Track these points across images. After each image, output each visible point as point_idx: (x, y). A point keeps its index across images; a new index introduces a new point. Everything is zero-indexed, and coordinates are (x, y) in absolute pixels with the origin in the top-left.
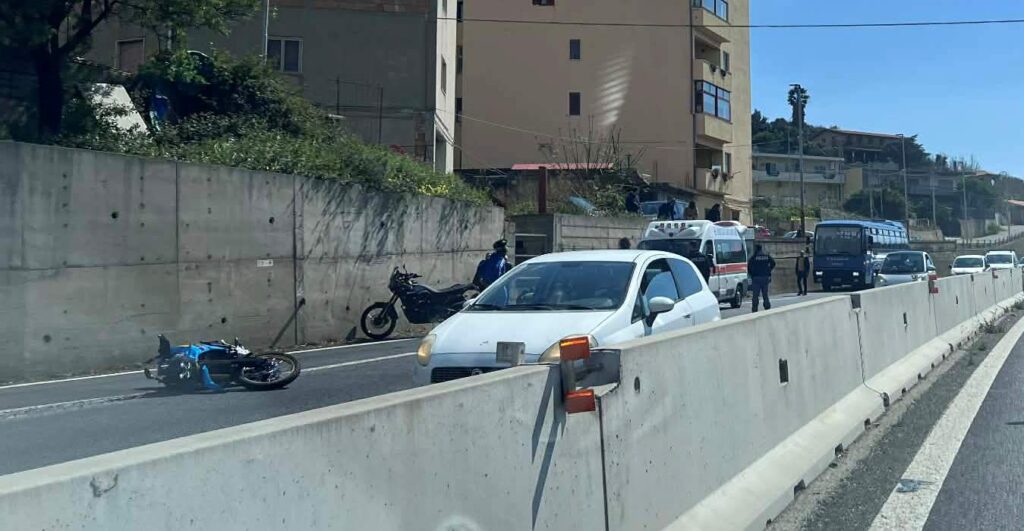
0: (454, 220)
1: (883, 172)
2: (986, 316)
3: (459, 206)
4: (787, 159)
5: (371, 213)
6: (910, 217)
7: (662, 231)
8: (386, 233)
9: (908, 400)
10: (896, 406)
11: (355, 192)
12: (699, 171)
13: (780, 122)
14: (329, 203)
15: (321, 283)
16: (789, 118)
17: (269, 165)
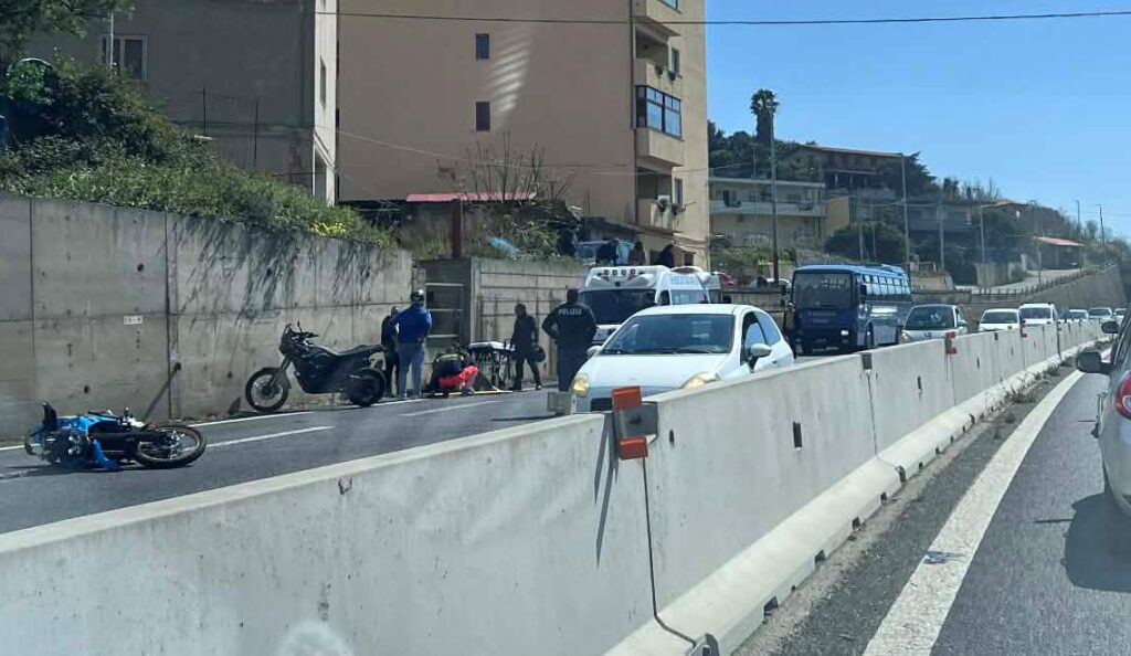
0: (354, 266)
1: (877, 201)
2: (1014, 383)
3: (359, 249)
4: (751, 185)
5: (255, 256)
6: (911, 259)
7: (606, 279)
8: (275, 281)
9: (926, 475)
10: (914, 481)
11: (237, 233)
12: (643, 203)
13: (740, 136)
14: (207, 246)
15: (199, 344)
16: (752, 131)
17: (135, 200)
